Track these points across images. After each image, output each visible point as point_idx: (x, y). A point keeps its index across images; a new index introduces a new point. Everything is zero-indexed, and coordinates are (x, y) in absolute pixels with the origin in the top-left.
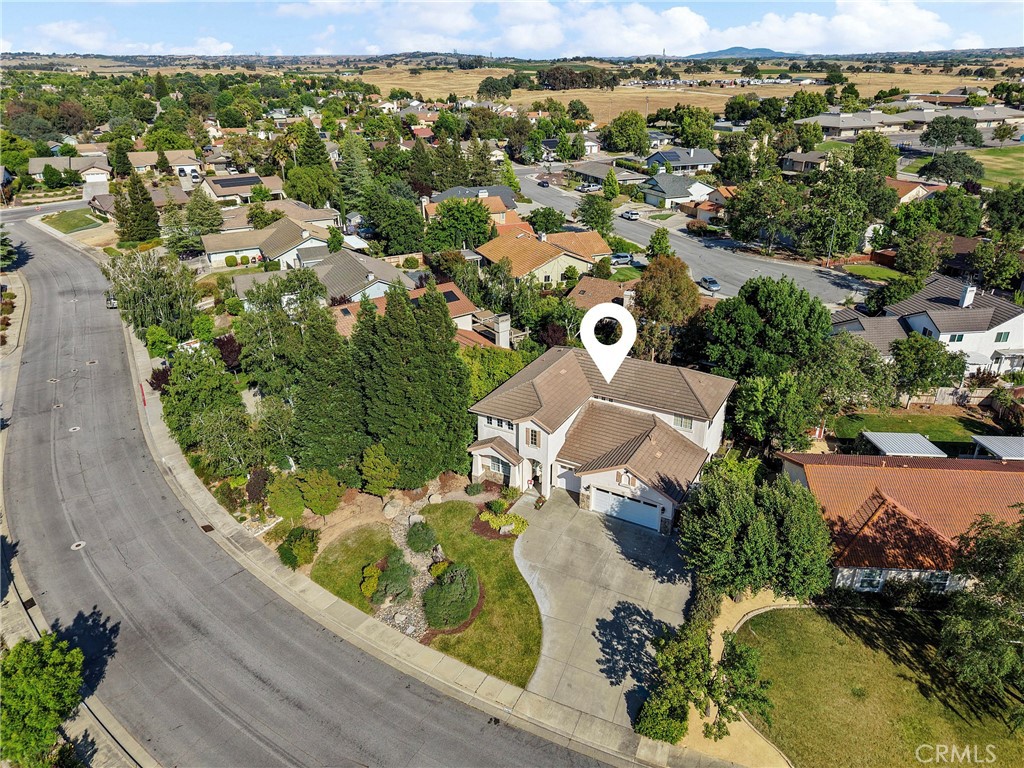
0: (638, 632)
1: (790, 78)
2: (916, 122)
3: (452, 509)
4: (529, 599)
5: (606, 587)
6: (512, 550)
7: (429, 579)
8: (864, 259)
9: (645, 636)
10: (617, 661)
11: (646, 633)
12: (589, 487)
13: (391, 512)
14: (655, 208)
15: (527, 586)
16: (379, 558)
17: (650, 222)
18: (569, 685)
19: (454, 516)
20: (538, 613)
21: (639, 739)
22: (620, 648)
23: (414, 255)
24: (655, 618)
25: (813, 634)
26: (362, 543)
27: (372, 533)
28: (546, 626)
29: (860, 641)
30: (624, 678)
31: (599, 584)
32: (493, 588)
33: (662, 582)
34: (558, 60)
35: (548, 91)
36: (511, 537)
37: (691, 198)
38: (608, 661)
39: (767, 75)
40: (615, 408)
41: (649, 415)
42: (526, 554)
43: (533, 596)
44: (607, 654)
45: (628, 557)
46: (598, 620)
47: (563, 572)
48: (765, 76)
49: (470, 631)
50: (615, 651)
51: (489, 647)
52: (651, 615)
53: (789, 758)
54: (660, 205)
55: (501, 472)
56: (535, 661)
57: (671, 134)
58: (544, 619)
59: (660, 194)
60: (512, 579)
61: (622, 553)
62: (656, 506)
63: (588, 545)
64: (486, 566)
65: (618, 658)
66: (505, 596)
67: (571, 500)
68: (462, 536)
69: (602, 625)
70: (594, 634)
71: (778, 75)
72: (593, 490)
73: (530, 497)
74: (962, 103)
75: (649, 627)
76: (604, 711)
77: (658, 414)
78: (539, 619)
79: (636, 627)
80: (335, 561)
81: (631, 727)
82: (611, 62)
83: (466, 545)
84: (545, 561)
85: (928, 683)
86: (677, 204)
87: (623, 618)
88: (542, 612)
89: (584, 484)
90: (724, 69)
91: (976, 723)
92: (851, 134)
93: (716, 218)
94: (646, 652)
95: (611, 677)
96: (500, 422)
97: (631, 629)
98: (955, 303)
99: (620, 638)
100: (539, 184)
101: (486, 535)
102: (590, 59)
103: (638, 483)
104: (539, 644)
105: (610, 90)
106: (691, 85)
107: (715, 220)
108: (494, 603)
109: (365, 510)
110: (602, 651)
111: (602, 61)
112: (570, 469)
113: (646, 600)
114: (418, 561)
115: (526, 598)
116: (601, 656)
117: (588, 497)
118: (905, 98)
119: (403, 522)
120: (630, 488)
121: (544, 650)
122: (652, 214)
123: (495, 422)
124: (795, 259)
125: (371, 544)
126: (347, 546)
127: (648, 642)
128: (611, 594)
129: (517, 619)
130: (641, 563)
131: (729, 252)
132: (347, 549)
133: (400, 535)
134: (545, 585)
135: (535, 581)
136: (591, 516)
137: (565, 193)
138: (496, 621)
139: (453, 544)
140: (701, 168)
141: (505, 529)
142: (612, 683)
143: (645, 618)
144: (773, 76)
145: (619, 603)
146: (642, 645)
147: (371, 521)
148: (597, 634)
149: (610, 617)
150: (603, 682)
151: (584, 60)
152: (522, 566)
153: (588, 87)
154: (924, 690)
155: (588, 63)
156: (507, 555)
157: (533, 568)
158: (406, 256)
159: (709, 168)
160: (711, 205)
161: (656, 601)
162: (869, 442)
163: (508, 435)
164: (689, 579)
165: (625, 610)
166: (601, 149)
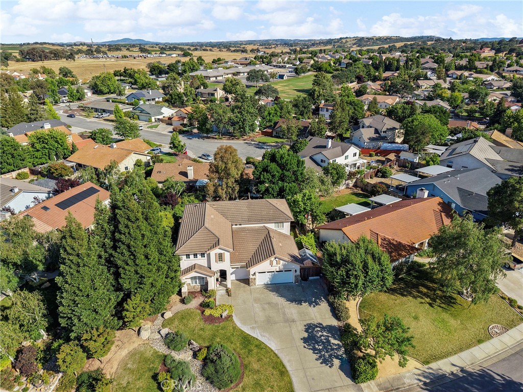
0: (323, 335)
1: (166, 54)
2: (237, 73)
3: (182, 317)
4: (262, 346)
5: (293, 321)
6: (235, 324)
7: (198, 363)
8: (259, 135)
9: (327, 336)
10: (324, 355)
11: (326, 334)
12: (255, 273)
13: (145, 335)
14: (147, 123)
15: (257, 339)
16: (158, 366)
17: (149, 130)
18: (313, 379)
19: (188, 320)
20: (272, 350)
21: (360, 386)
22: (321, 347)
23: (23, 170)
24: (324, 325)
25: (384, 301)
26: (139, 362)
27: (142, 354)
28: (279, 355)
29: (400, 296)
30: (333, 361)
31: (289, 321)
32: (241, 350)
33: (314, 306)
34: (24, 44)
35: (30, 62)
36: (229, 317)
37: (164, 115)
38: (320, 357)
39: (155, 53)
40: (244, 228)
41: (262, 227)
42: (244, 322)
43: (263, 343)
44: (317, 353)
45: (292, 301)
46: (301, 339)
47: (269, 323)
48: (153, 53)
49: (245, 379)
50: (320, 351)
51: (262, 382)
52: (322, 324)
53: (415, 358)
54: (149, 121)
55: (198, 284)
56: (289, 376)
57: (129, 83)
58: (276, 352)
59: (148, 115)
60: (247, 340)
61: (287, 301)
62: (291, 271)
63: (269, 303)
64: (229, 339)
65: (324, 353)
66: (251, 351)
67: (242, 284)
68: (202, 329)
69: (305, 340)
70: (305, 347)
71: (159, 52)
72: (257, 274)
73: (221, 291)
74: (248, 64)
75: (325, 331)
76: (336, 382)
77: (266, 225)
78: (274, 353)
79: (320, 333)
80: (128, 383)
81: (353, 383)
82: (59, 45)
83: (207, 334)
84: (256, 322)
85: (431, 302)
86: (158, 119)
87: (312, 332)
88: (273, 349)
89: (252, 273)
90: (128, 49)
91: (453, 309)
92: (214, 79)
93: (184, 124)
94: (332, 343)
95: (327, 364)
96: (195, 255)
97: (318, 336)
98: (325, 147)
99: (317, 343)
100: (68, 116)
101: (216, 323)
102: (45, 43)
103: (281, 262)
104: (284, 366)
105: (72, 61)
106: (118, 58)
107: (184, 125)
108: (247, 357)
109: (125, 340)
110: (314, 353)
111: (53, 44)
112: (238, 268)
113: (315, 318)
114: (184, 356)
115: (260, 346)
116: (316, 356)
117: (255, 279)
118: (227, 62)
119: (157, 337)
120: (277, 266)
121: (289, 368)
122: (148, 126)
123: (192, 257)
124: (233, 139)
125: (146, 360)
126: (129, 369)
127: (330, 338)
128: (298, 323)
129: (265, 360)
130: (299, 302)
131: (201, 140)
132: (132, 371)
133: (160, 346)
134: (265, 334)
135: (259, 335)
136: (258, 288)
137: (88, 120)
138: (256, 366)
139: (200, 336)
140: (157, 100)
141: (224, 315)
142: (330, 367)
143: (320, 327)
144: (157, 52)
145: (305, 326)
146: (329, 341)
147: (136, 345)
148: (306, 346)
149: (306, 335)
150: (325, 368)
151: (41, 44)
152: (247, 330)
153: (56, 59)
154: (430, 304)
155: (44, 46)
156: (235, 328)
157: (253, 328)
158: (17, 172)
159: (161, 99)
160: (179, 118)
161: (318, 317)
162: (340, 212)
163: (202, 261)
164: (323, 299)
165: (310, 328)
166: (93, 94)
